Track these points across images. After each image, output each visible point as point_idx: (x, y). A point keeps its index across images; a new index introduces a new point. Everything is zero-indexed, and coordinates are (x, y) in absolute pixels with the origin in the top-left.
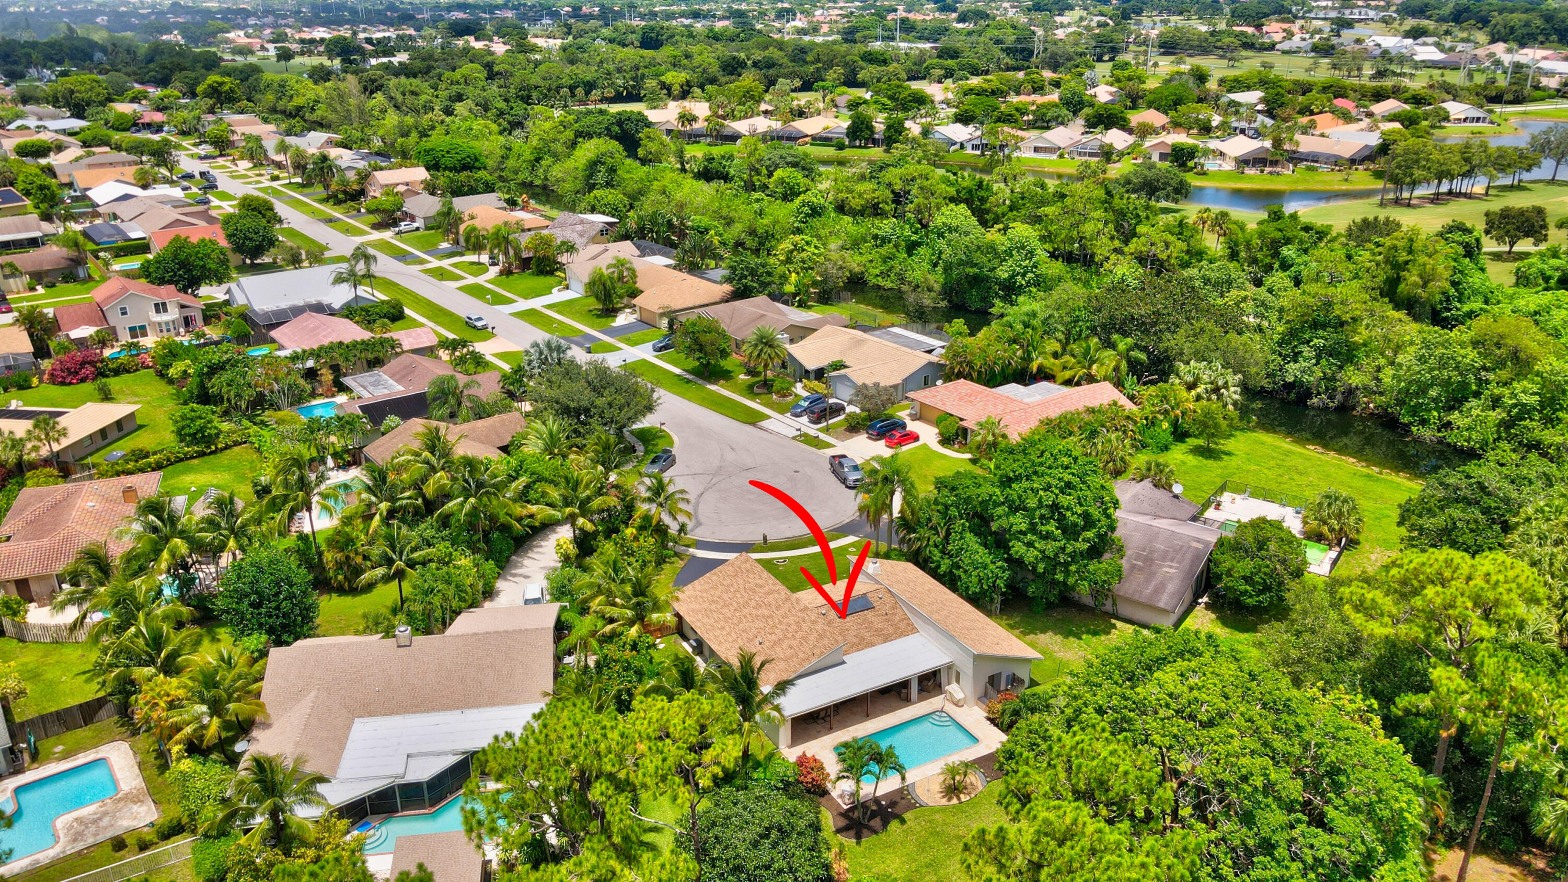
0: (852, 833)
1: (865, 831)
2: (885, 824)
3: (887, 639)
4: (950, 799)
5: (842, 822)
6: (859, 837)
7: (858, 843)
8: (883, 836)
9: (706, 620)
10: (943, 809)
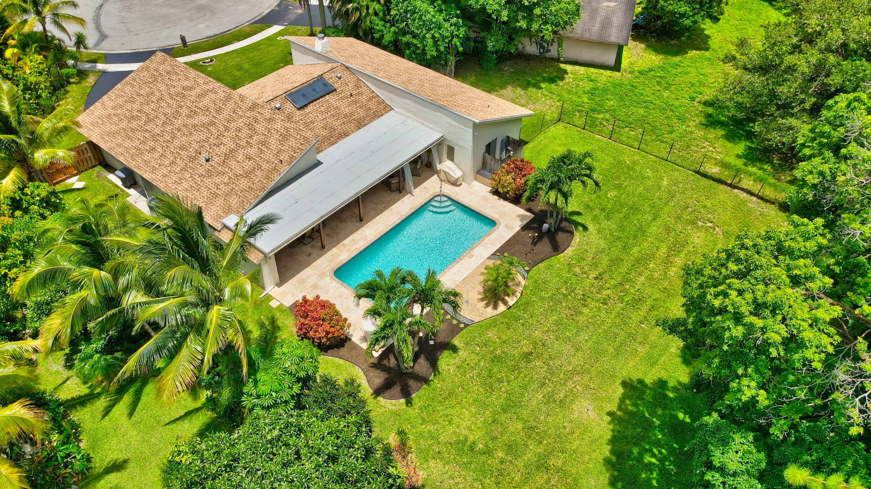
0: (396, 389)
1: (411, 382)
2: (433, 364)
3: (360, 124)
4: (495, 307)
5: (379, 378)
6: (406, 394)
7: (409, 403)
8: (436, 383)
9: (128, 143)
10: (492, 322)
